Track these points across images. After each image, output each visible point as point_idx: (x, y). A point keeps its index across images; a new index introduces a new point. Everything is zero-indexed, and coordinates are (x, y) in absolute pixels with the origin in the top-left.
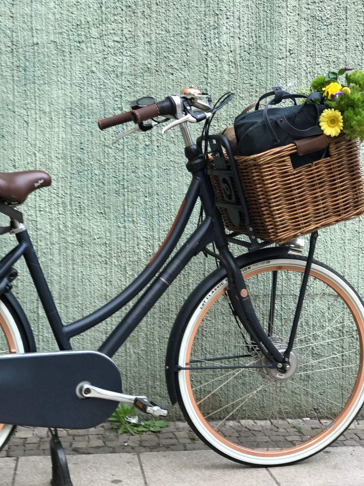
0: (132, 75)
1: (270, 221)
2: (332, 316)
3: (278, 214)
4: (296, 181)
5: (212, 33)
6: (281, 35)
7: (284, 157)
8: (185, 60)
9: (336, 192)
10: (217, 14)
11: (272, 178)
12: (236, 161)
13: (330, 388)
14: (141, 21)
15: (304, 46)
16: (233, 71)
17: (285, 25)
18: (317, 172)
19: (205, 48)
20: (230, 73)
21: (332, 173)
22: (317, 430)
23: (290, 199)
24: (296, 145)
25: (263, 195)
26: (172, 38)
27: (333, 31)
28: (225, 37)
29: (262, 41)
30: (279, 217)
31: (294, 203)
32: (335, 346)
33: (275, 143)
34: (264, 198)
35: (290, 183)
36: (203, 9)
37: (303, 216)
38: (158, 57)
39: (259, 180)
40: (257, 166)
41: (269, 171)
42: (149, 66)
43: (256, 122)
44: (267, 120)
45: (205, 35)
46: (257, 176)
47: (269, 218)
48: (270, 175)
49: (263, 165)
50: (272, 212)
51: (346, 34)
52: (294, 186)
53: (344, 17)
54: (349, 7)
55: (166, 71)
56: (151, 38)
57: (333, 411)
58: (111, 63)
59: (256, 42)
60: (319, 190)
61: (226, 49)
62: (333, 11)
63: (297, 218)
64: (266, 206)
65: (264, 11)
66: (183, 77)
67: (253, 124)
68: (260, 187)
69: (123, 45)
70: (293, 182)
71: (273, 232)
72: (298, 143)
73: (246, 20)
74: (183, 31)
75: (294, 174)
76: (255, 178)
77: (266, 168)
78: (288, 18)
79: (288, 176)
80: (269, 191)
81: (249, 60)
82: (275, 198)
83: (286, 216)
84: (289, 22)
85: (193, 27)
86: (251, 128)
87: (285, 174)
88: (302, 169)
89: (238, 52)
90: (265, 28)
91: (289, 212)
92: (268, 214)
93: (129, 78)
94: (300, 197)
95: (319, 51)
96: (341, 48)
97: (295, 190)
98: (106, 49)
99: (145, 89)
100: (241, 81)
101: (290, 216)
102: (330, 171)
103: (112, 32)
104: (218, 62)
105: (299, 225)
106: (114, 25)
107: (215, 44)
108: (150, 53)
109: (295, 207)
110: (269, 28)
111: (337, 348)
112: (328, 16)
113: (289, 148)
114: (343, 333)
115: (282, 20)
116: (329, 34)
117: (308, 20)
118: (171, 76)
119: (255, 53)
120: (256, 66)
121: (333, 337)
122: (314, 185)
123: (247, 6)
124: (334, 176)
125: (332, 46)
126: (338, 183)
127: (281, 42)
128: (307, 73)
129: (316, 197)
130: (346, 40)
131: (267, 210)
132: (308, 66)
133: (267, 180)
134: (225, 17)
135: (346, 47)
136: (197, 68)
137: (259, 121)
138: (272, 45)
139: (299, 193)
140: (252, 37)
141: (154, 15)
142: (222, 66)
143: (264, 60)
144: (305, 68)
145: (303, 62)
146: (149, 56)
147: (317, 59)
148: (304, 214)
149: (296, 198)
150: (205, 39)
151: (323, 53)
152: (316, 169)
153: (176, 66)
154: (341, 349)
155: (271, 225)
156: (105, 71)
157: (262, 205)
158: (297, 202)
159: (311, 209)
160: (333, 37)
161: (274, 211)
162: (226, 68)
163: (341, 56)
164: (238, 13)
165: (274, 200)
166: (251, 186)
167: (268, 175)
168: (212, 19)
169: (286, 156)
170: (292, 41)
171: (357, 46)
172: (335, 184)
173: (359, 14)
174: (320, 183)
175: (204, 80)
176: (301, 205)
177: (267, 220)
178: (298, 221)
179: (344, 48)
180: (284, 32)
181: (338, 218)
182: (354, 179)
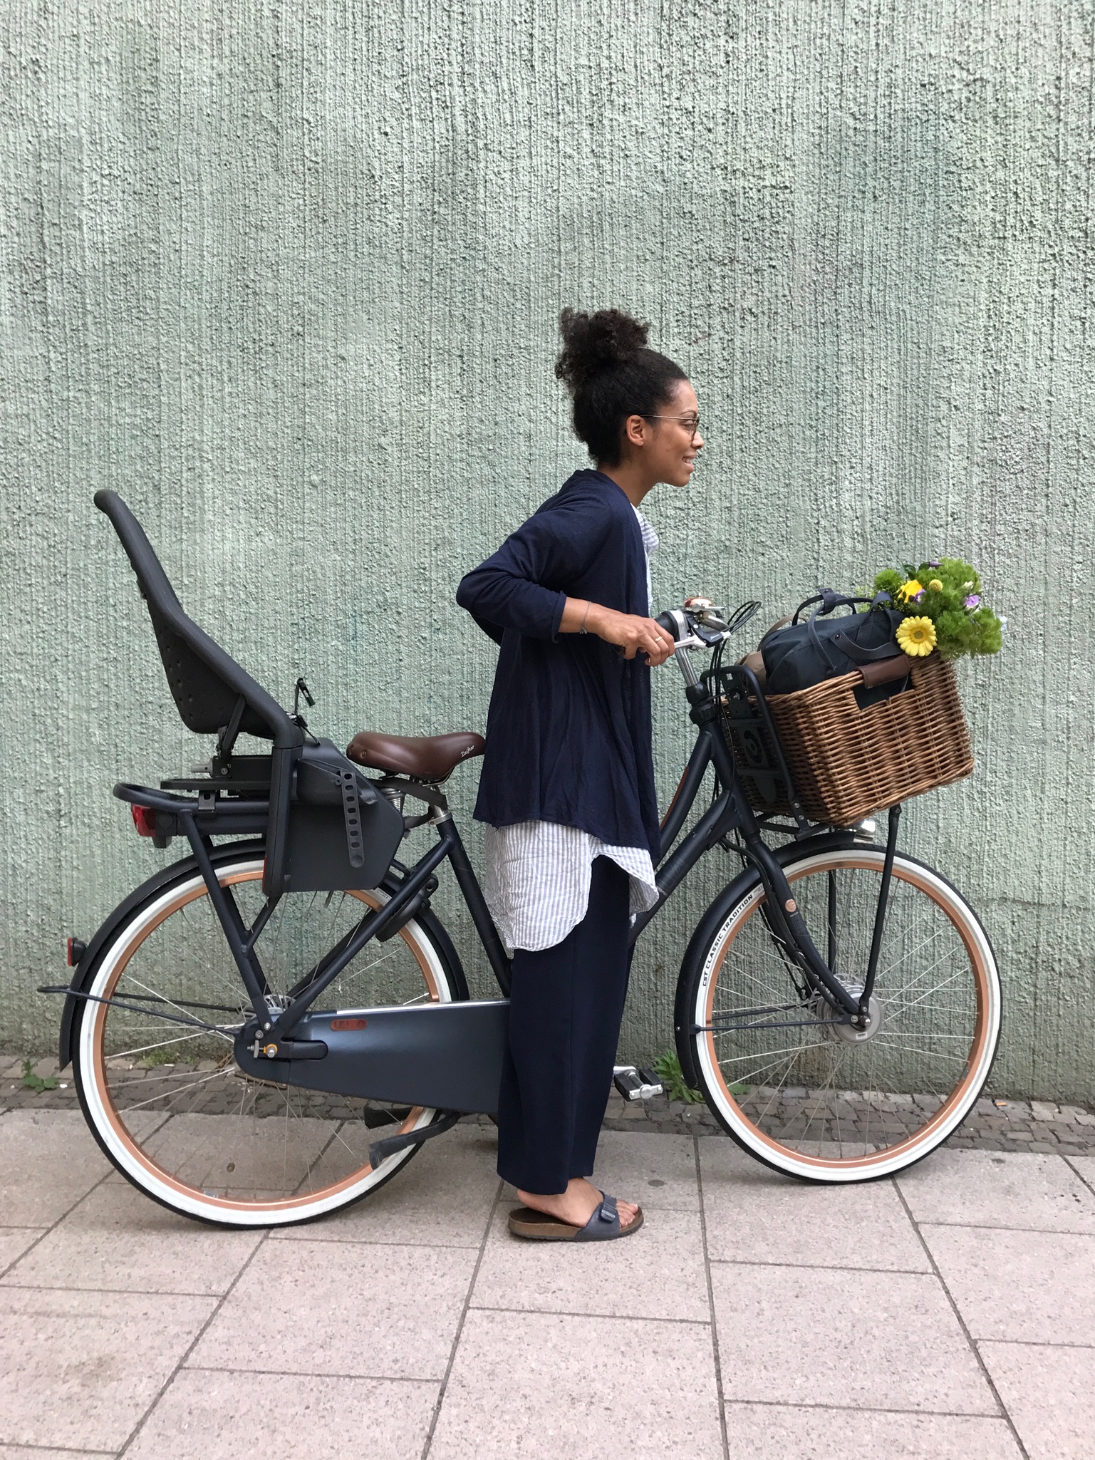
0: (701, 558)
1: (828, 791)
2: (1019, 936)
3: (841, 779)
4: (864, 728)
5: (827, 490)
6: (939, 490)
7: (843, 692)
8: (784, 533)
9: (927, 742)
10: (836, 463)
11: (827, 726)
12: (768, 703)
14: (717, 476)
15: (976, 507)
16: (860, 547)
17: (944, 474)
18: (896, 713)
19: (815, 514)
20: (854, 550)
21: (918, 713)
22: (987, 1118)
23: (858, 756)
24: (861, 673)
25: (814, 751)
26: (764, 501)
27: (1025, 483)
28: (847, 496)
29: (908, 501)
30: (843, 784)
31: (864, 761)
32: (1022, 983)
33: (831, 671)
34: (816, 756)
35: (856, 731)
36: (813, 455)
37: (880, 781)
38: (742, 530)
39: (806, 728)
40: (805, 708)
41: (823, 714)
42: (727, 543)
43: (799, 642)
44: (815, 640)
45: (815, 494)
46: (804, 723)
47: (826, 786)
48: (825, 720)
49: (812, 705)
50: (830, 776)
51: (1048, 486)
52: (862, 735)
53: (1044, 459)
54: (1052, 443)
55: (753, 550)
56: (731, 502)
57: (1018, 1087)
58: (670, 541)
59: (898, 503)
60: (900, 740)
61: (850, 513)
62: (1026, 451)
63: (871, 784)
64: (820, 768)
65: (911, 454)
66: (779, 558)
67: (794, 645)
68: (810, 740)
69: (688, 514)
70: (861, 729)
71: (833, 807)
72: (865, 670)
73: (881, 469)
74: (782, 490)
75: (861, 718)
76: (801, 727)
77: (817, 710)
78: (951, 463)
79: (853, 720)
80: (824, 745)
81: (885, 530)
82: (833, 755)
83: (853, 782)
84: (951, 469)
85: (797, 483)
86: (791, 651)
87: (847, 718)
88: (874, 709)
89: (867, 519)
90: (913, 480)
91: (857, 776)
92: (824, 780)
93: (696, 561)
94: (872, 752)
95: (1001, 515)
96: (1037, 508)
97: (864, 741)
98: (663, 520)
99: (721, 578)
100: (873, 563)
101: (859, 781)
102: (916, 711)
103: (672, 494)
104: (836, 534)
105: (874, 794)
107: (831, 506)
108: (729, 523)
109: (866, 767)
110: (918, 481)
111: (1027, 986)
112: (1017, 459)
113: (850, 678)
114: (1036, 963)
115: (939, 468)
116: (1017, 487)
117: (983, 466)
118: (761, 558)
119: (895, 518)
120: (896, 539)
122: (892, 733)
123: (884, 448)
124: (922, 717)
125: (1024, 506)
126: (929, 727)
127: (938, 502)
128: (980, 549)
129: (897, 751)
130: (1047, 496)
131: (822, 774)
132: (984, 538)
133: (819, 728)
134: (848, 465)
135: (1047, 507)
136: (801, 544)
137: (803, 639)
138: (924, 507)
139: (870, 746)
140: (891, 494)
141: (738, 467)
142: (843, 541)
143: (908, 528)
144: (978, 541)
145: (975, 531)
146: (727, 528)
147: (998, 527)
148: (880, 777)
149: (867, 753)
150: (816, 500)
151: (1008, 518)
152: (894, 707)
153: (768, 543)
155: (830, 796)
157: (814, 767)
158: (869, 759)
159: (890, 769)
160: (1026, 492)
161: (834, 774)
162: (848, 542)
163: (1039, 521)
164: (869, 459)
165: (832, 759)
166: (793, 740)
167: (821, 721)
168: (827, 469)
169: (848, 690)
170: (957, 499)
171: (1067, 506)
172: (925, 730)
173: (1070, 454)
174: (901, 730)
175: (812, 562)
176: (875, 764)
177: (823, 789)
178: (872, 789)
179: (1044, 509)
180: (944, 486)
181: (932, 782)
182: (953, 721)
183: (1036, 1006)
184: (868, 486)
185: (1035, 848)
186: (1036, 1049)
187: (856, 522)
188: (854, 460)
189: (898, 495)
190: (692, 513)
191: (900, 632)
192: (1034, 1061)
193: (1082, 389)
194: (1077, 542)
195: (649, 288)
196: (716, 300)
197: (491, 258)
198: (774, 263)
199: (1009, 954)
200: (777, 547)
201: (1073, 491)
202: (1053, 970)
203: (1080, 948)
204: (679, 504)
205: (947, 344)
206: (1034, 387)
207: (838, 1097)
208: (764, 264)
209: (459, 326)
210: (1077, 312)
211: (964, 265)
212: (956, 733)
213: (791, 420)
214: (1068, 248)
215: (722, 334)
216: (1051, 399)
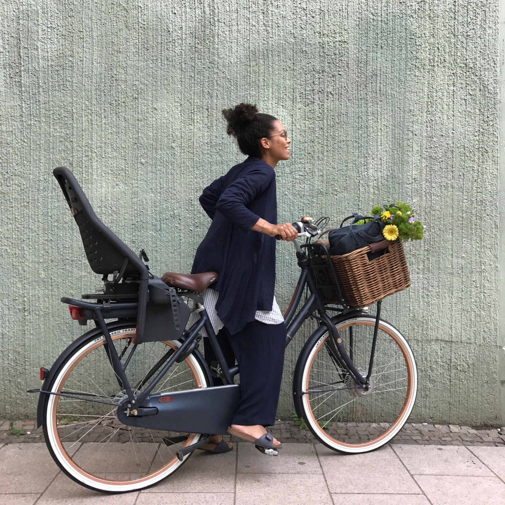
0: (310, 196)
1: (357, 294)
2: (443, 355)
3: (362, 289)
4: (371, 269)
5: (363, 168)
6: (409, 169)
7: (363, 254)
8: (345, 186)
9: (394, 274)
10: (366, 157)
11: (357, 268)
12: (332, 259)
13: (442, 404)
14: (317, 162)
15: (424, 176)
16: (376, 192)
17: (411, 162)
18: (383, 263)
19: (358, 178)
20: (374, 193)
21: (391, 263)
22: (433, 432)
23: (368, 280)
24: (370, 247)
25: (352, 278)
26: (337, 173)
27: (444, 166)
28: (371, 171)
29: (396, 173)
30: (363, 291)
31: (371, 282)
32: (445, 375)
33: (358, 246)
34: (352, 280)
35: (368, 270)
36: (357, 154)
37: (377, 290)
38: (328, 185)
39: (349, 269)
40: (348, 261)
41: (355, 263)
42: (322, 190)
43: (346, 234)
44: (352, 233)
45: (358, 170)
46: (348, 267)
47: (356, 292)
48: (356, 266)
49: (351, 260)
50: (358, 288)
51: (453, 168)
52: (370, 272)
53: (451, 156)
54: (454, 150)
55: (332, 193)
56: (323, 173)
57: (444, 419)
58: (297, 189)
59: (392, 174)
60: (385, 273)
61: (372, 178)
62: (444, 153)
63: (373, 291)
64: (354, 285)
65: (397, 154)
66: (343, 197)
67: (343, 236)
68: (350, 274)
69: (305, 178)
70: (370, 269)
71: (359, 301)
72: (372, 245)
73: (385, 160)
74: (344, 168)
75: (370, 265)
76: (347, 268)
78: (414, 158)
79: (367, 266)
80: (356, 276)
81: (387, 185)
82: (360, 280)
83: (367, 290)
84: (414, 160)
85: (350, 165)
86: (343, 238)
87: (364, 265)
88: (374, 261)
89: (380, 181)
90: (398, 165)
91: (369, 288)
92: (355, 290)
93: (308, 198)
94: (374, 278)
95: (434, 179)
96: (449, 176)
97: (371, 274)
98: (294, 180)
99: (319, 205)
100: (382, 199)
101: (369, 290)
102: (390, 262)
103: (298, 169)
104: (366, 187)
105: (374, 295)
106: (300, 165)
107: (364, 175)
108: (322, 182)
109: (371, 284)
110: (400, 165)
111: (447, 376)
112: (440, 156)
113: (365, 249)
114: (451, 366)
115: (409, 160)
116: (441, 168)
117: (427, 159)
118: (335, 197)
119: (391, 180)
120: (392, 189)
121: (443, 369)
122: (381, 271)
123: (386, 151)
124: (392, 264)
125: (443, 176)
126: (395, 268)
127: (408, 174)
128: (426, 193)
129: (383, 278)
130: (452, 171)
131: (355, 287)
132: (427, 189)
133: (354, 269)
134: (371, 158)
135: (453, 176)
136: (352, 191)
138: (403, 175)
139: (373, 276)
140: (389, 170)
141: (326, 158)
142: (369, 189)
143: (397, 185)
144: (425, 190)
145: (424, 186)
146: (321, 184)
147: (433, 184)
148: (377, 288)
149: (372, 279)
150: (358, 172)
151: (437, 181)
152: (382, 260)
153: (339, 190)
154: (449, 377)
155: (358, 296)
156: (294, 194)
157: (352, 284)
158: (373, 281)
159: (380, 285)
160: (444, 170)
161: (359, 287)
162: (372, 190)
163: (449, 182)
164: (380, 156)
165: (359, 281)
166: (342, 274)
167: (355, 266)
168: (363, 159)
169: (365, 254)
170: (416, 173)
171: (460, 176)
172: (393, 269)
174: (384, 269)
175: (357, 198)
176: (375, 283)
177: (355, 293)
178: (374, 293)
179: (451, 177)
180: (411, 167)
181: (396, 290)
182: (403, 265)
183: (451, 384)
184: (380, 167)
185: (449, 318)
186: (451, 402)
187: (375, 182)
188: (374, 156)
189: (392, 170)
190: (306, 177)
191: (384, 231)
192: (450, 408)
193: (466, 128)
194: (465, 191)
195: (288, 82)
196: (317, 88)
197: (220, 67)
198: (340, 73)
199: (440, 363)
200: (342, 192)
201: (463, 170)
202: (457, 369)
203: (468, 360)
204: (301, 174)
205: (412, 108)
206: (447, 127)
207: (370, 426)
208: (336, 73)
209: (207, 96)
210: (463, 97)
211: (418, 76)
212: (404, 270)
213: (348, 139)
214: (459, 71)
215: (319, 102)
216: (454, 132)
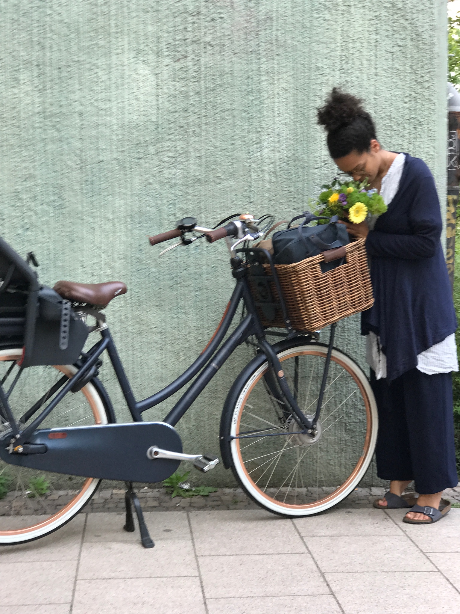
0: (184, 186)
5: (255, 147)
10: (259, 132)
14: (193, 138)
20: (270, 181)
29: (300, 154)
36: (247, 127)
38: (208, 169)
42: (199, 177)
45: (248, 150)
55: (214, 181)
56: (201, 153)
58: (166, 176)
59: (294, 155)
61: (267, 160)
65: (301, 127)
66: (229, 186)
69: (176, 160)
73: (284, 136)
74: (230, 147)
81: (288, 170)
85: (238, 143)
89: (278, 164)
90: (302, 142)
93: (182, 188)
99: (196, 197)
103: (167, 149)
104: (260, 172)
107: (257, 156)
108: (200, 166)
118: (219, 186)
119: (293, 163)
120: (294, 175)
123: (286, 124)
134: (266, 133)
138: (309, 157)
140: (290, 150)
141: (204, 133)
142: (264, 176)
143: (300, 169)
146: (199, 168)
153: (223, 177)
156: (161, 183)
164: (277, 130)
168: (254, 135)
175: (247, 188)
184: (277, 145)
188: (269, 130)
189: (294, 150)
190: (178, 159)
193: (392, 92)
195: (150, 28)
196: (190, 36)
197: (55, 7)
198: (222, 15)
200: (228, 179)
204: (171, 154)
205: (320, 65)
208: (216, 16)
209: (37, 48)
210: (389, 49)
211: (328, 20)
213: (234, 107)
214: (384, 13)
215: (192, 56)
